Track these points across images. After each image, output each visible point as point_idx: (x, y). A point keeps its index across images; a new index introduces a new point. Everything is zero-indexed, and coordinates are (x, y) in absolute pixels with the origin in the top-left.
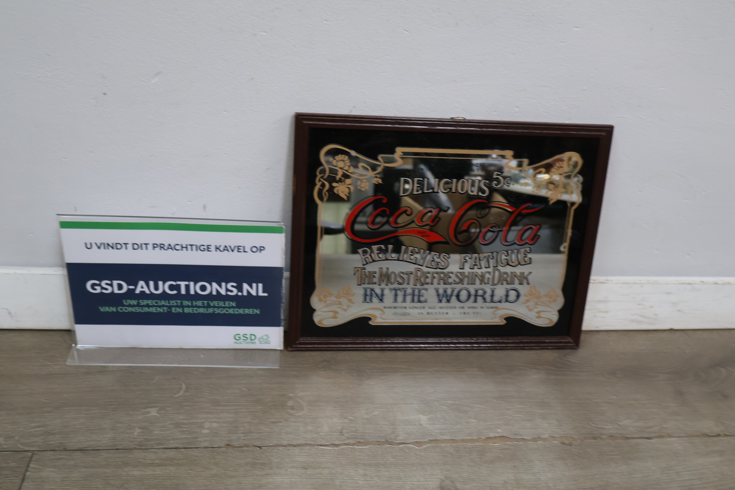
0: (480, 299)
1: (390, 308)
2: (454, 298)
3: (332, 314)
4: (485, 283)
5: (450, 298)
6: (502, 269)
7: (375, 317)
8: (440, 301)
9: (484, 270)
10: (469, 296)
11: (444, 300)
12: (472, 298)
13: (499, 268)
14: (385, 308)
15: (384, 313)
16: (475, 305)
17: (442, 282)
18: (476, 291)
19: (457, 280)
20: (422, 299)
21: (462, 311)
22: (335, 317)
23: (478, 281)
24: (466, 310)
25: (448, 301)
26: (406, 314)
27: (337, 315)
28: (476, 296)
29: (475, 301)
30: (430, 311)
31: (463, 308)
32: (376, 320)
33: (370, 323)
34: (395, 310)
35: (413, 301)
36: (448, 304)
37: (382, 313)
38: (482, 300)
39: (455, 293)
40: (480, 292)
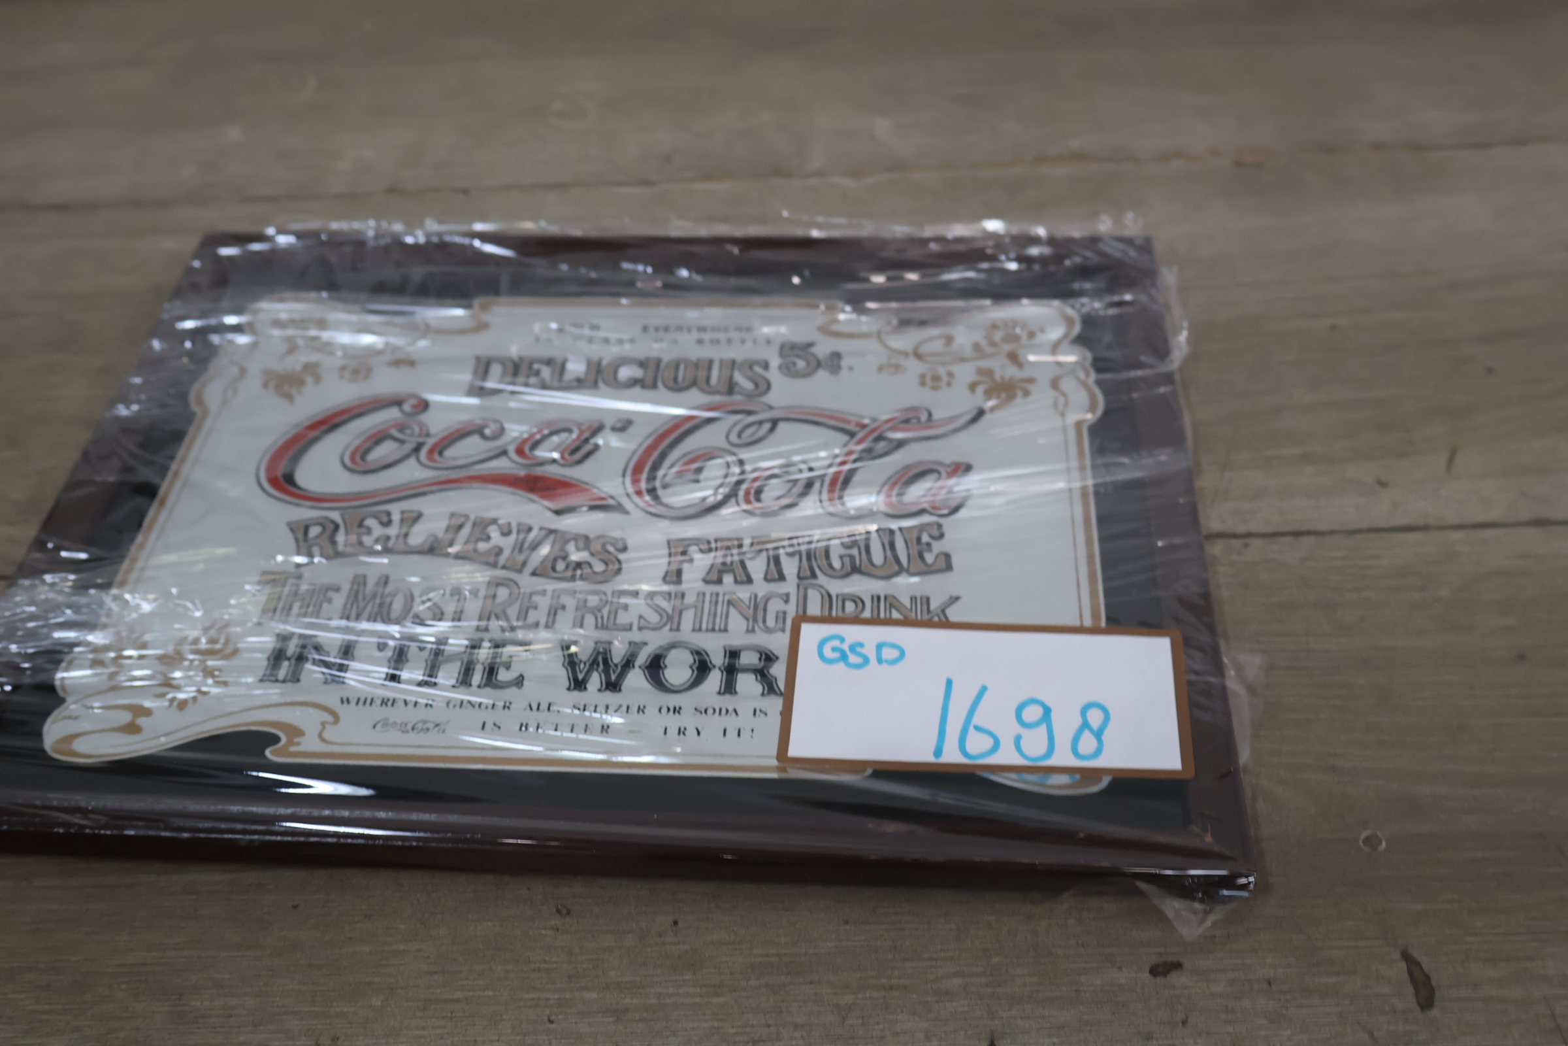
0: (747, 683)
1: (369, 701)
2: (636, 679)
3: (125, 717)
4: (768, 630)
5: (622, 675)
6: (837, 587)
7: (295, 732)
8: (579, 684)
9: (761, 588)
10: (702, 667)
11: (595, 680)
12: (715, 679)
13: (822, 579)
14: (345, 701)
15: (337, 719)
16: (727, 701)
17: (590, 620)
18: (733, 654)
19: (654, 618)
20: (503, 675)
21: (674, 722)
22: (132, 728)
23: (737, 622)
24: (688, 720)
25: (613, 686)
26: (431, 726)
27: (142, 721)
28: (731, 671)
29: (729, 688)
30: (532, 718)
31: (677, 710)
32: (299, 744)
33: (268, 752)
34: (387, 712)
35: (465, 680)
36: (609, 697)
37: (330, 719)
38: (758, 688)
39: (642, 658)
40: (748, 659)
